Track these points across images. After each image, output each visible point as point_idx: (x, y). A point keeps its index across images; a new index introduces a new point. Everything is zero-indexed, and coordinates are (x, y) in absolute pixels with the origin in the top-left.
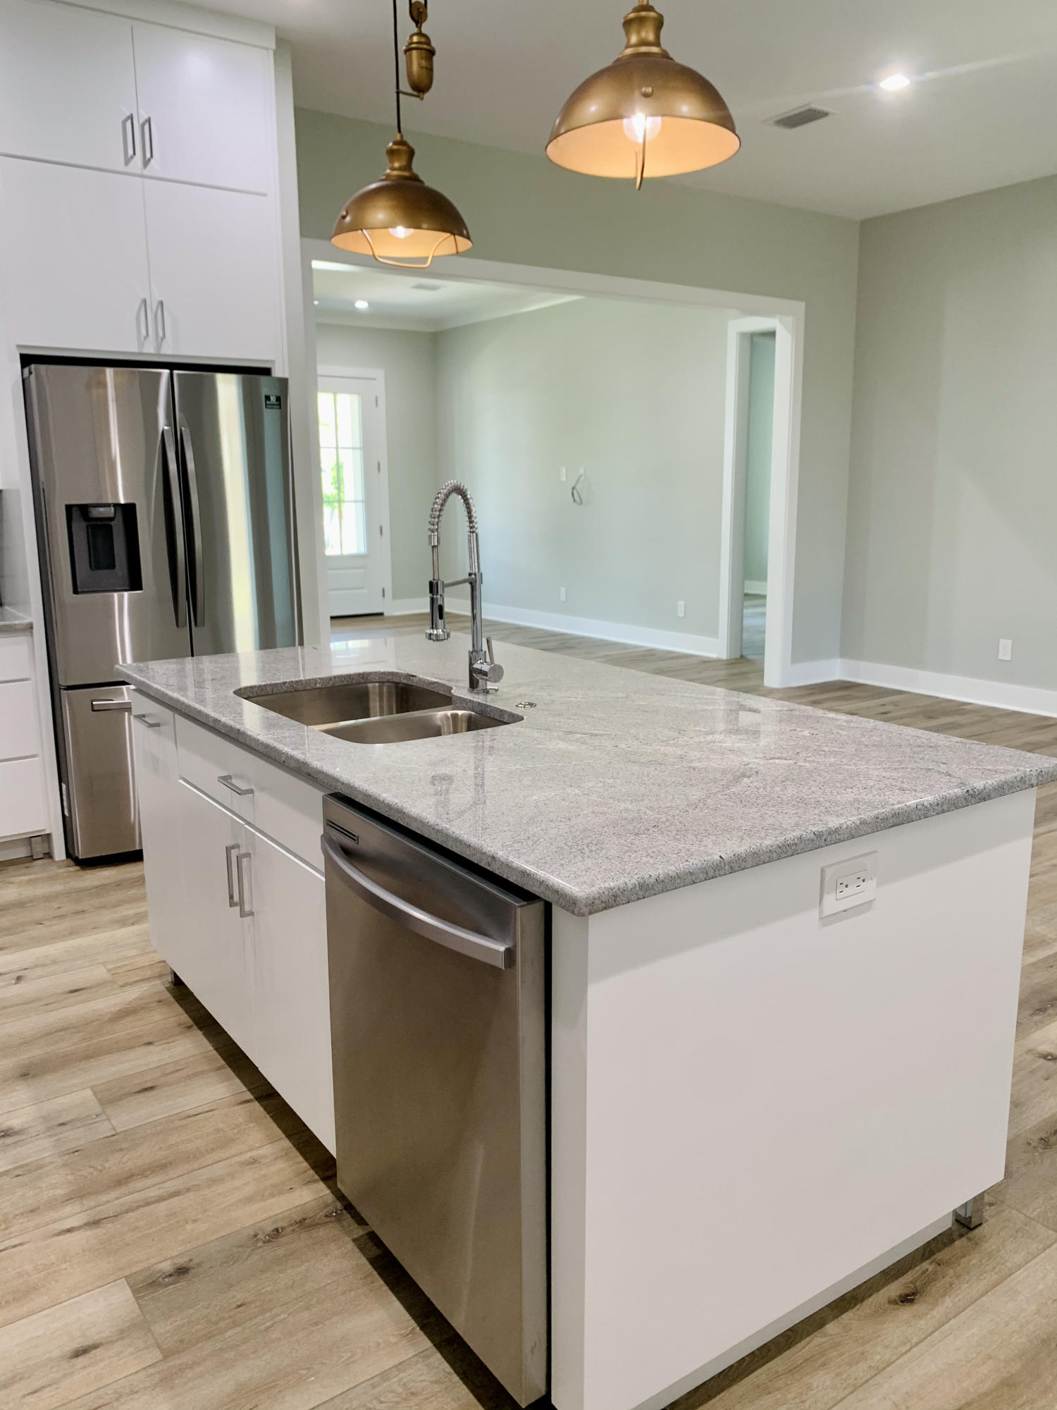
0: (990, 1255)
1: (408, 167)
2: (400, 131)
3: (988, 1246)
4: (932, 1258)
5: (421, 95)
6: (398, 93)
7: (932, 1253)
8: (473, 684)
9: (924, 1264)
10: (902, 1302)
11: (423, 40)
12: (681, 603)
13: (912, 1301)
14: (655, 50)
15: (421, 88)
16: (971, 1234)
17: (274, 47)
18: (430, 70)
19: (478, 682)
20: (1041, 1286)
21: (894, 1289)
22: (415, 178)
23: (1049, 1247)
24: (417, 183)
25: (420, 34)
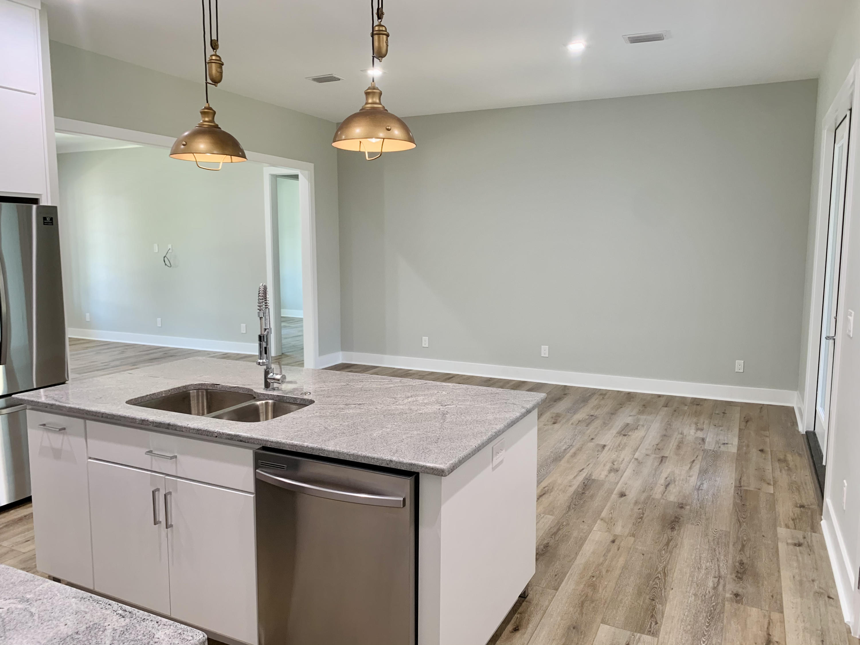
0: (537, 605)
1: (212, 121)
2: (207, 102)
3: (534, 602)
4: (517, 612)
5: (216, 84)
6: (206, 83)
7: (516, 611)
8: (267, 385)
9: (515, 615)
10: (515, 631)
11: (218, 58)
12: (243, 325)
13: (518, 630)
14: (380, 106)
15: (216, 81)
16: (526, 600)
17: (40, 8)
18: (221, 73)
19: (270, 383)
20: (558, 610)
21: (510, 627)
22: (217, 126)
23: (555, 596)
24: (218, 129)
25: (216, 55)
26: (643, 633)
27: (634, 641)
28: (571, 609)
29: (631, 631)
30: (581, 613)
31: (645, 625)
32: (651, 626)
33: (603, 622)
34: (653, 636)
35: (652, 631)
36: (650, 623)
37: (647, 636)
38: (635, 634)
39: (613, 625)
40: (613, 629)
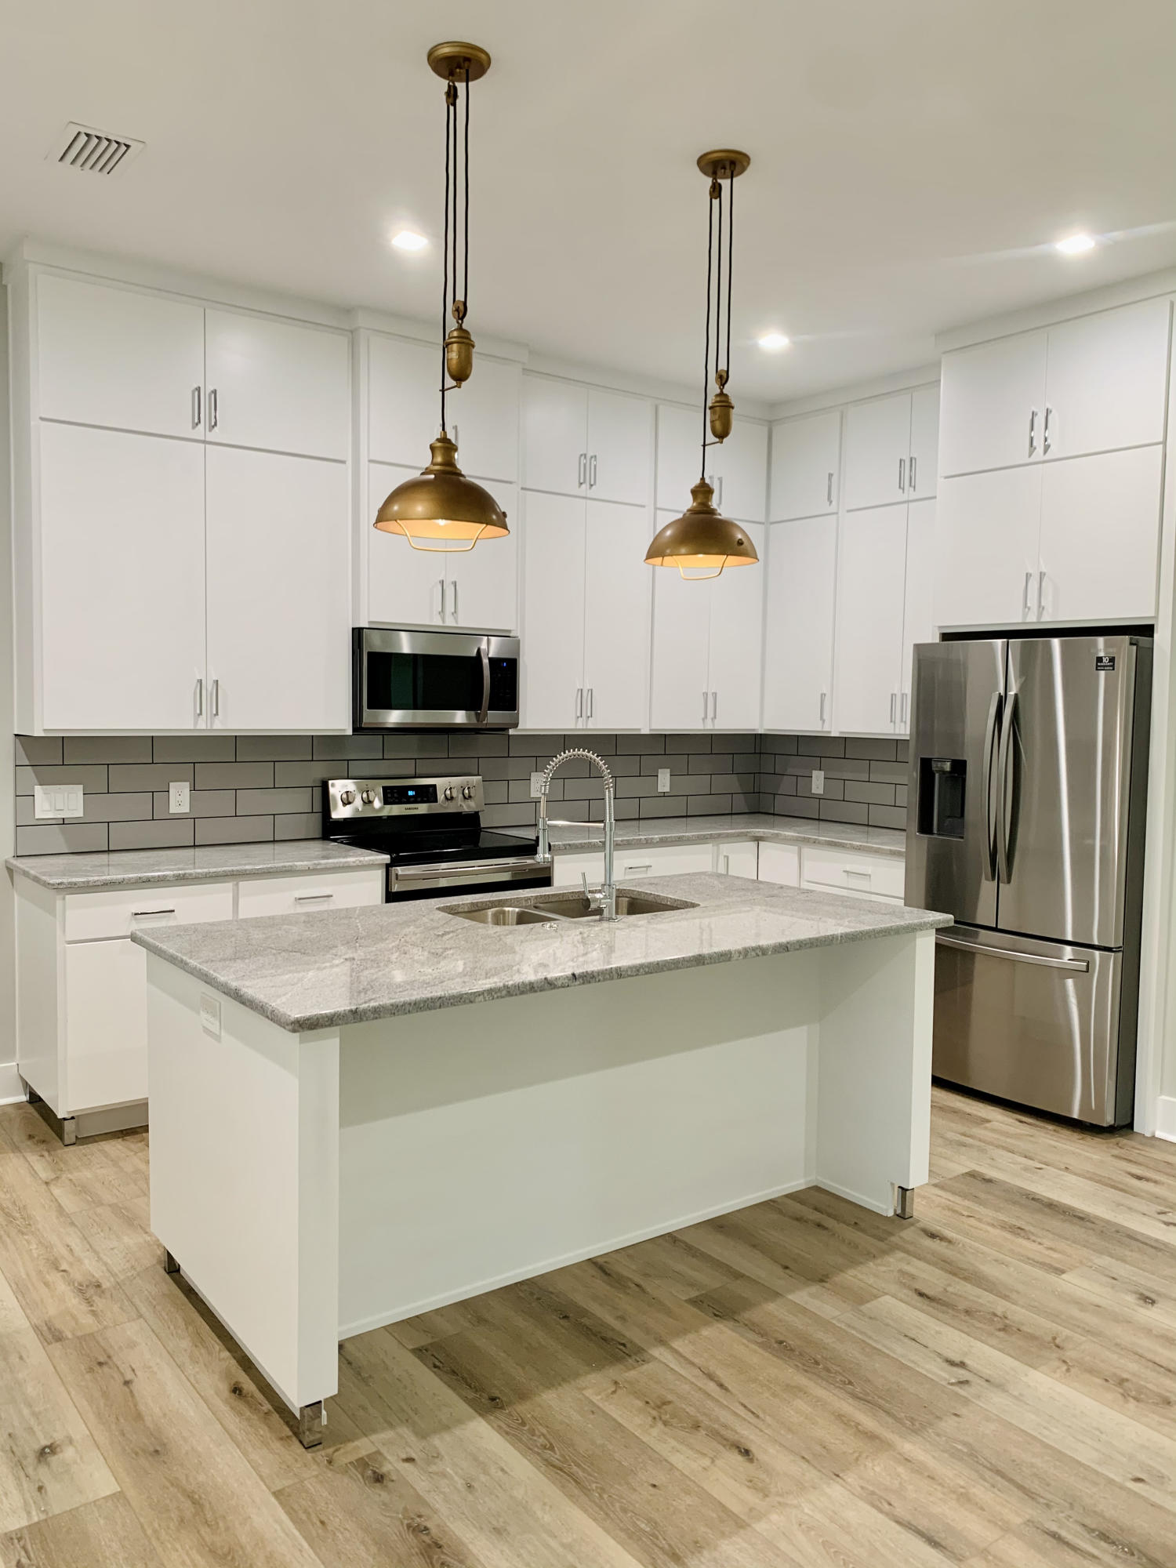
10: (236, 1388)
13: (233, 1392)
26: (29, 1527)
27: (35, 1503)
28: (201, 1478)
29: (55, 1517)
30: (174, 1482)
31: (39, 1546)
32: (26, 1552)
33: (119, 1497)
34: (6, 1534)
35: (16, 1541)
36: (32, 1555)
37: (18, 1526)
38: (43, 1517)
39: (97, 1503)
40: (91, 1498)
